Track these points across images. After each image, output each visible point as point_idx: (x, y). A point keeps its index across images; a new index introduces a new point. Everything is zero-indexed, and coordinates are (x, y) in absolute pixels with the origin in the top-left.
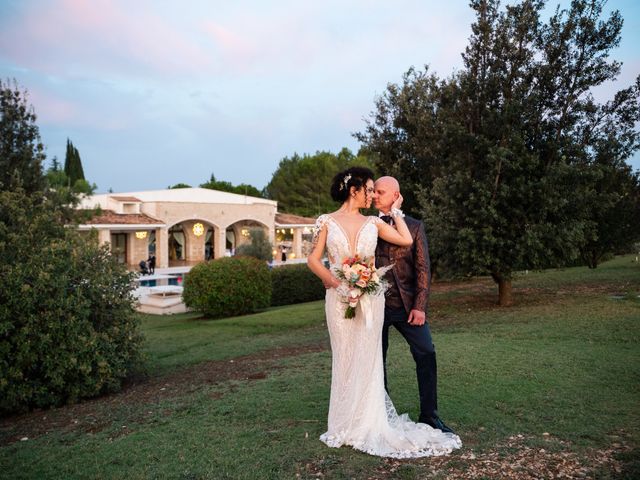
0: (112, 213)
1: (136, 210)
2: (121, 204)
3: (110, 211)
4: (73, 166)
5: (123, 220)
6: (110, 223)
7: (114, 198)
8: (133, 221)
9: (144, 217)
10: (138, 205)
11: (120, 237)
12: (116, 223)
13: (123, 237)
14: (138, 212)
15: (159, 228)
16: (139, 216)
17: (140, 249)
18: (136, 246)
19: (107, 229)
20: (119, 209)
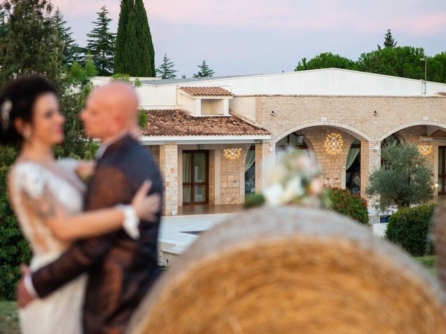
0: (184, 115)
1: (223, 109)
2: (198, 99)
3: (181, 113)
4: (132, 27)
5: (201, 128)
6: (177, 133)
7: (186, 89)
8: (216, 129)
9: (235, 122)
10: (226, 100)
11: (196, 156)
12: (188, 133)
13: (203, 155)
14: (227, 114)
15: (261, 142)
16: (228, 120)
17: (231, 178)
18: (223, 174)
19: (173, 143)
20: (195, 108)
